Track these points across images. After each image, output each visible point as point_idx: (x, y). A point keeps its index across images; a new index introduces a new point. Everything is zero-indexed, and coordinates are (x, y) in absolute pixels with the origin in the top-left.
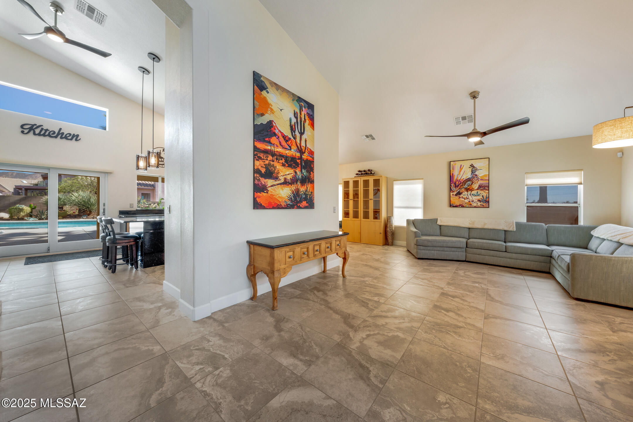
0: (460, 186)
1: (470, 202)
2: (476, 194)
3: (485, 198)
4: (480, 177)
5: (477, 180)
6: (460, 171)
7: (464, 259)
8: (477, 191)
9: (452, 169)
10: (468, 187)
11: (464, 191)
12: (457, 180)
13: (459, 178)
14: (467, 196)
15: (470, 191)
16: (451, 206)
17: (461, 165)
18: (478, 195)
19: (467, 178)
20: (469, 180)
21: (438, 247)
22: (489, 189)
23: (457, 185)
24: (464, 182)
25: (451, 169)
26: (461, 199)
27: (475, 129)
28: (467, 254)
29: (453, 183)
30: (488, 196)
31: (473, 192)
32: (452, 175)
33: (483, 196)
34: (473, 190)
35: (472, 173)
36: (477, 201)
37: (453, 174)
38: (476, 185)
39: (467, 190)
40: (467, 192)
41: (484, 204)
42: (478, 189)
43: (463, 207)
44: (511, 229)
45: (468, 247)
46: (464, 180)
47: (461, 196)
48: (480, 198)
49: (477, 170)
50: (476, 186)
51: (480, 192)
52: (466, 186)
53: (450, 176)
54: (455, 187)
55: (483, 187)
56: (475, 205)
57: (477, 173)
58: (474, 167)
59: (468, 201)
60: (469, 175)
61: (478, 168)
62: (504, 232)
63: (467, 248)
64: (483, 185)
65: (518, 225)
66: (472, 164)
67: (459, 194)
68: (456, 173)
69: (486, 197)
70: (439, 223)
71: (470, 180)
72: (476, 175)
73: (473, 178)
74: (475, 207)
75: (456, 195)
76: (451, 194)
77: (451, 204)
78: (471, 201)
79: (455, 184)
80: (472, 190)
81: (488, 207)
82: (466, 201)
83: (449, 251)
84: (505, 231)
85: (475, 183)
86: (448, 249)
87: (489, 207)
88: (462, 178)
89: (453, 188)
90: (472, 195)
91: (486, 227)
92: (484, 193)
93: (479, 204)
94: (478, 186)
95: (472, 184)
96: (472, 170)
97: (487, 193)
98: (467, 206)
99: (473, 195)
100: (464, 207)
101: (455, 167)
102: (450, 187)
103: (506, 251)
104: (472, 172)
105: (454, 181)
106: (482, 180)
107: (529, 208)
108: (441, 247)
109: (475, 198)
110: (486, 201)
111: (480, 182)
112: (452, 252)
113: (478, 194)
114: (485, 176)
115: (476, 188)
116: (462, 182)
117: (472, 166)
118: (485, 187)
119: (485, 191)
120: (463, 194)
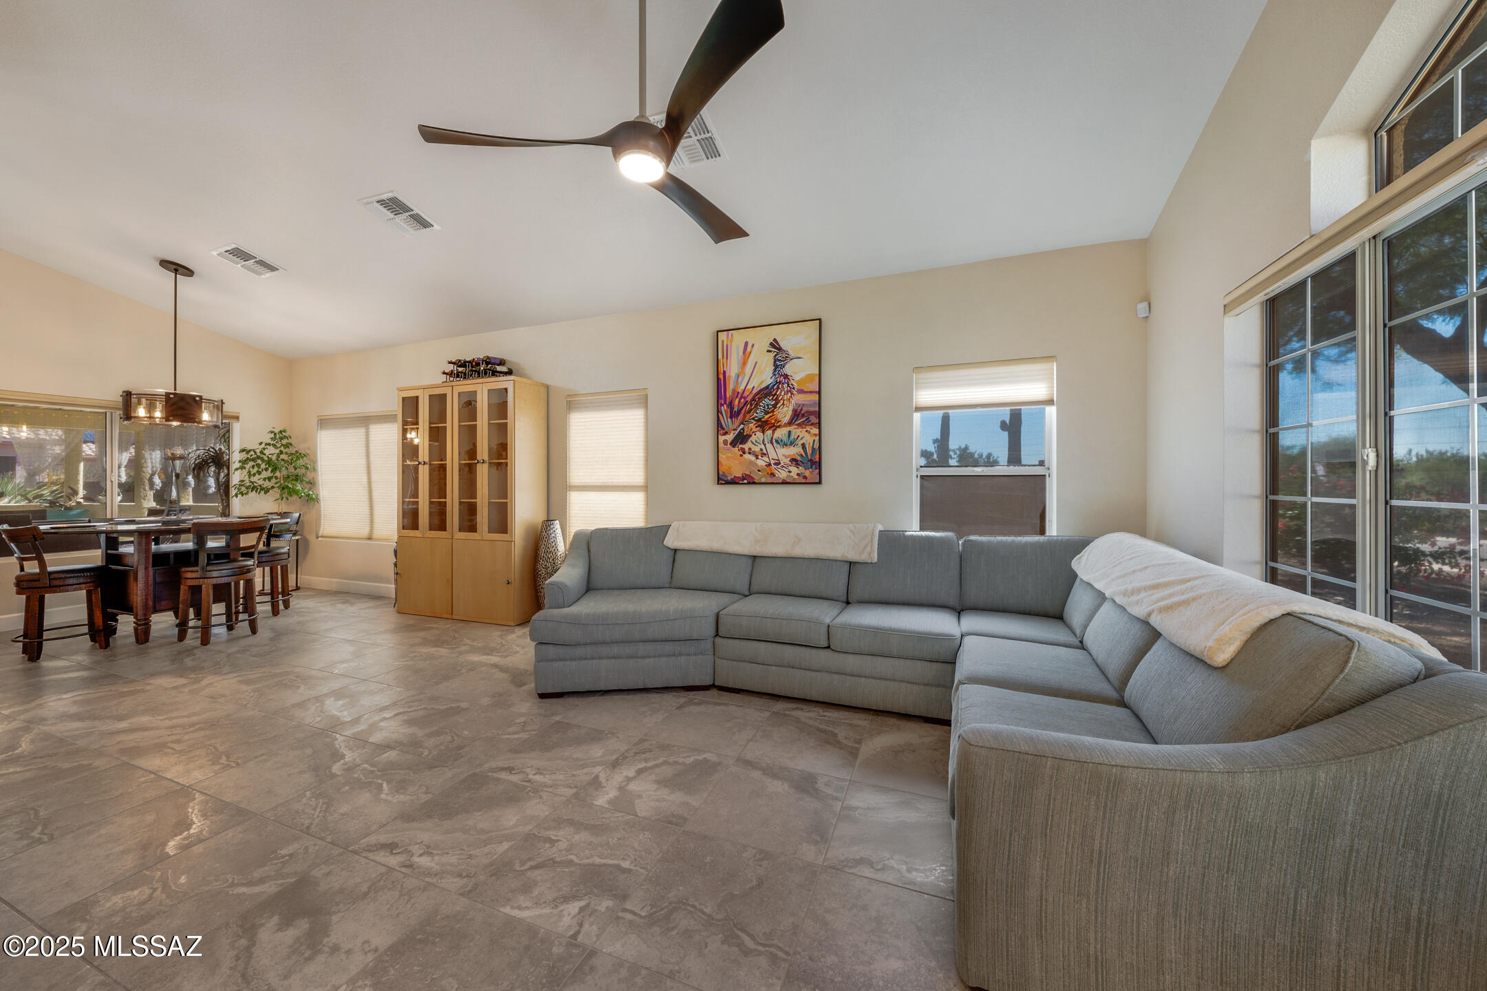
0: (743, 411)
1: (770, 465)
2: (785, 439)
3: (809, 451)
4: (798, 382)
5: (788, 391)
6: (744, 363)
7: (709, 682)
8: (788, 429)
9: (723, 358)
10: (766, 417)
11: (754, 430)
12: (736, 394)
13: (740, 389)
14: (763, 447)
15: (770, 428)
16: (723, 480)
17: (746, 343)
18: (791, 444)
19: (763, 386)
20: (767, 392)
21: (612, 642)
22: (819, 423)
23: (736, 409)
24: (753, 399)
25: (720, 357)
26: (747, 456)
28: (716, 659)
29: (725, 403)
30: (816, 446)
31: (781, 433)
32: (721, 377)
33: (803, 445)
34: (779, 427)
35: (775, 370)
36: (787, 461)
37: (724, 372)
38: (785, 409)
39: (763, 425)
40: (763, 433)
41: (807, 473)
42: (790, 423)
43: (752, 482)
44: (864, 557)
45: (722, 631)
46: (755, 391)
47: (746, 447)
48: (794, 451)
49: (787, 358)
50: (784, 413)
51: (797, 431)
52: (759, 414)
53: (718, 379)
54: (731, 418)
55: (803, 416)
56: (782, 475)
57: (788, 369)
58: (780, 349)
59: (764, 464)
60: (763, 377)
61: (792, 354)
62: (846, 567)
63: (718, 640)
64: (805, 409)
65: (891, 542)
66: (775, 340)
67: (742, 438)
68: (733, 369)
69: (813, 449)
70: (671, 541)
71: (769, 394)
72: (786, 376)
73: (778, 388)
74: (784, 483)
75: (734, 444)
76: (722, 438)
77: (721, 473)
78: (772, 462)
79: (731, 406)
80: (775, 427)
81: (817, 483)
82: (761, 463)
83: (655, 657)
84: (851, 562)
85: (783, 404)
86: (650, 648)
87: (820, 483)
88: (750, 387)
89: (726, 422)
90: (775, 444)
91: (798, 551)
92: (806, 436)
93: (795, 470)
94: (790, 413)
95: (775, 406)
96: (775, 361)
97: (815, 435)
98: (763, 480)
99: (777, 441)
100: (754, 483)
101: (731, 346)
102: (718, 415)
103: (829, 647)
104: (776, 366)
105: (728, 396)
106: (801, 391)
107: (926, 483)
108: (622, 642)
109: (784, 453)
110: (811, 461)
111: (799, 399)
112: (664, 660)
113: (792, 438)
114: (809, 378)
115: (786, 419)
116: (749, 399)
117: (775, 345)
118: (809, 416)
119: (808, 428)
120: (753, 438)
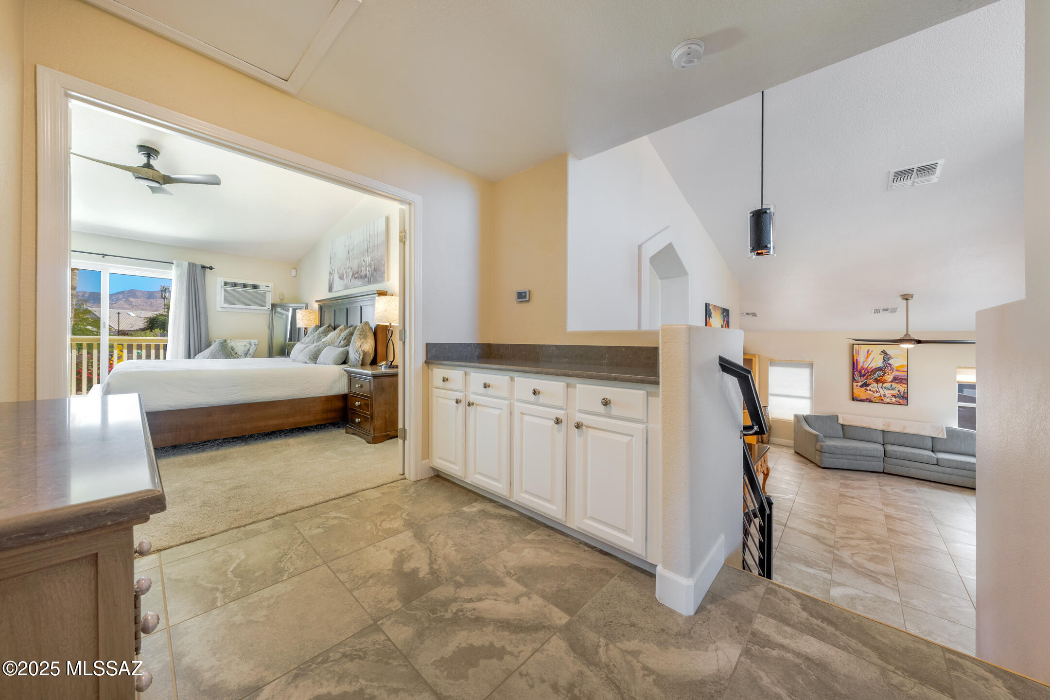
0: (867, 375)
1: (881, 396)
2: (889, 387)
3: (902, 393)
4: (896, 367)
5: (890, 370)
6: (867, 357)
7: (882, 471)
8: (891, 384)
9: (856, 354)
10: (879, 378)
11: (872, 382)
12: (862, 368)
13: (866, 366)
14: (877, 389)
15: (881, 383)
16: (854, 399)
17: (868, 351)
18: (892, 389)
19: (877, 367)
20: (879, 369)
21: (849, 455)
22: (907, 383)
23: (863, 374)
24: (872, 371)
25: (854, 354)
26: (868, 392)
27: (907, 334)
28: (886, 465)
29: (857, 371)
30: (906, 391)
31: (885, 385)
32: (855, 361)
33: (899, 391)
34: (886, 382)
35: (884, 361)
36: (890, 395)
37: (857, 360)
38: (889, 376)
39: (877, 381)
40: (877, 384)
41: (901, 401)
42: (892, 382)
43: (871, 401)
44: (940, 436)
45: (887, 455)
46: (873, 368)
47: (868, 388)
48: (895, 392)
49: (890, 357)
50: (889, 377)
51: (894, 385)
52: (875, 376)
53: (853, 362)
54: (860, 377)
55: (899, 380)
56: (888, 400)
57: (891, 362)
58: (887, 354)
59: (878, 395)
60: (878, 362)
61: (893, 356)
62: (931, 439)
63: (885, 458)
64: (899, 377)
65: (950, 432)
66: (884, 350)
67: (865, 385)
68: (861, 359)
69: (904, 392)
70: (841, 421)
71: (881, 370)
72: (890, 364)
73: (885, 368)
74: (888, 403)
75: (861, 386)
76: (855, 384)
77: (854, 396)
78: (882, 395)
79: (860, 372)
80: (884, 382)
81: (905, 405)
82: (876, 395)
83: (862, 461)
84: (932, 437)
85: (888, 374)
86: (861, 457)
87: (907, 405)
88: (870, 366)
89: (857, 377)
90: (884, 389)
91: (906, 431)
92: (901, 388)
93: (894, 400)
94: (892, 378)
95: (884, 375)
96: (884, 358)
97: (905, 387)
98: (877, 401)
99: (884, 388)
100: (872, 402)
101: (860, 350)
102: (853, 376)
103: (937, 465)
104: (884, 360)
105: (858, 368)
106: (897, 370)
107: (961, 409)
108: (852, 455)
109: (888, 393)
110: (903, 396)
111: (895, 373)
112: (866, 462)
113: (893, 387)
114: (902, 366)
115: (890, 380)
116: (870, 371)
117: (884, 352)
118: (902, 380)
119: (901, 384)
120: (872, 385)
